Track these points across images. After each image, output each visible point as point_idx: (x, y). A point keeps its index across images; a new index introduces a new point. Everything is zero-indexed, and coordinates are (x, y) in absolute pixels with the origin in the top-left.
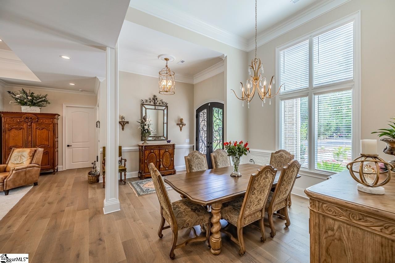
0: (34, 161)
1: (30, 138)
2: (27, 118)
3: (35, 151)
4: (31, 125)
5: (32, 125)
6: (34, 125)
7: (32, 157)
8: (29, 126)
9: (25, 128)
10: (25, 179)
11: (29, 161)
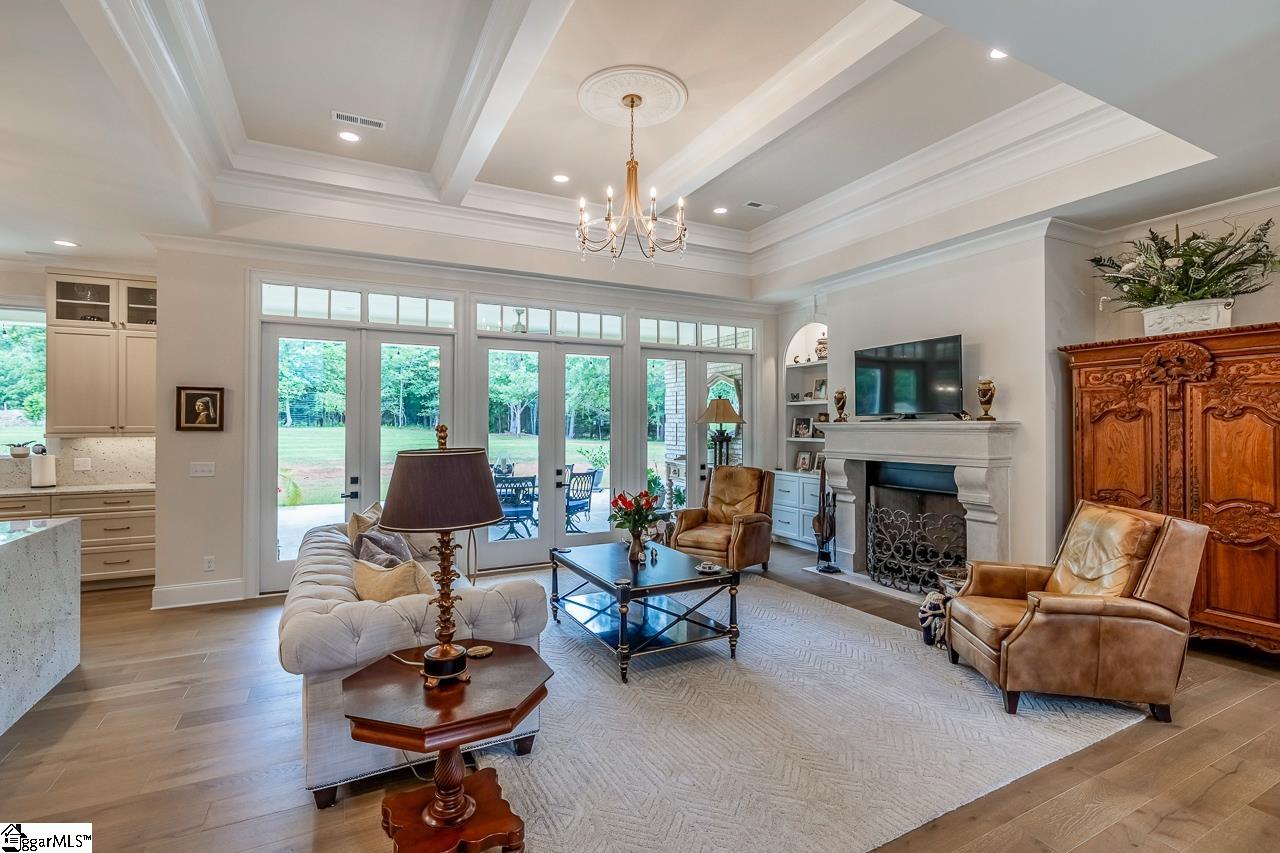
0: (1145, 588)
1: (1176, 456)
2: (1161, 363)
3: (1158, 531)
4: (1180, 396)
5: (1188, 397)
6: (1195, 394)
7: (1136, 562)
8: (1173, 399)
9: (1155, 412)
10: (1093, 670)
11: (1124, 577)
